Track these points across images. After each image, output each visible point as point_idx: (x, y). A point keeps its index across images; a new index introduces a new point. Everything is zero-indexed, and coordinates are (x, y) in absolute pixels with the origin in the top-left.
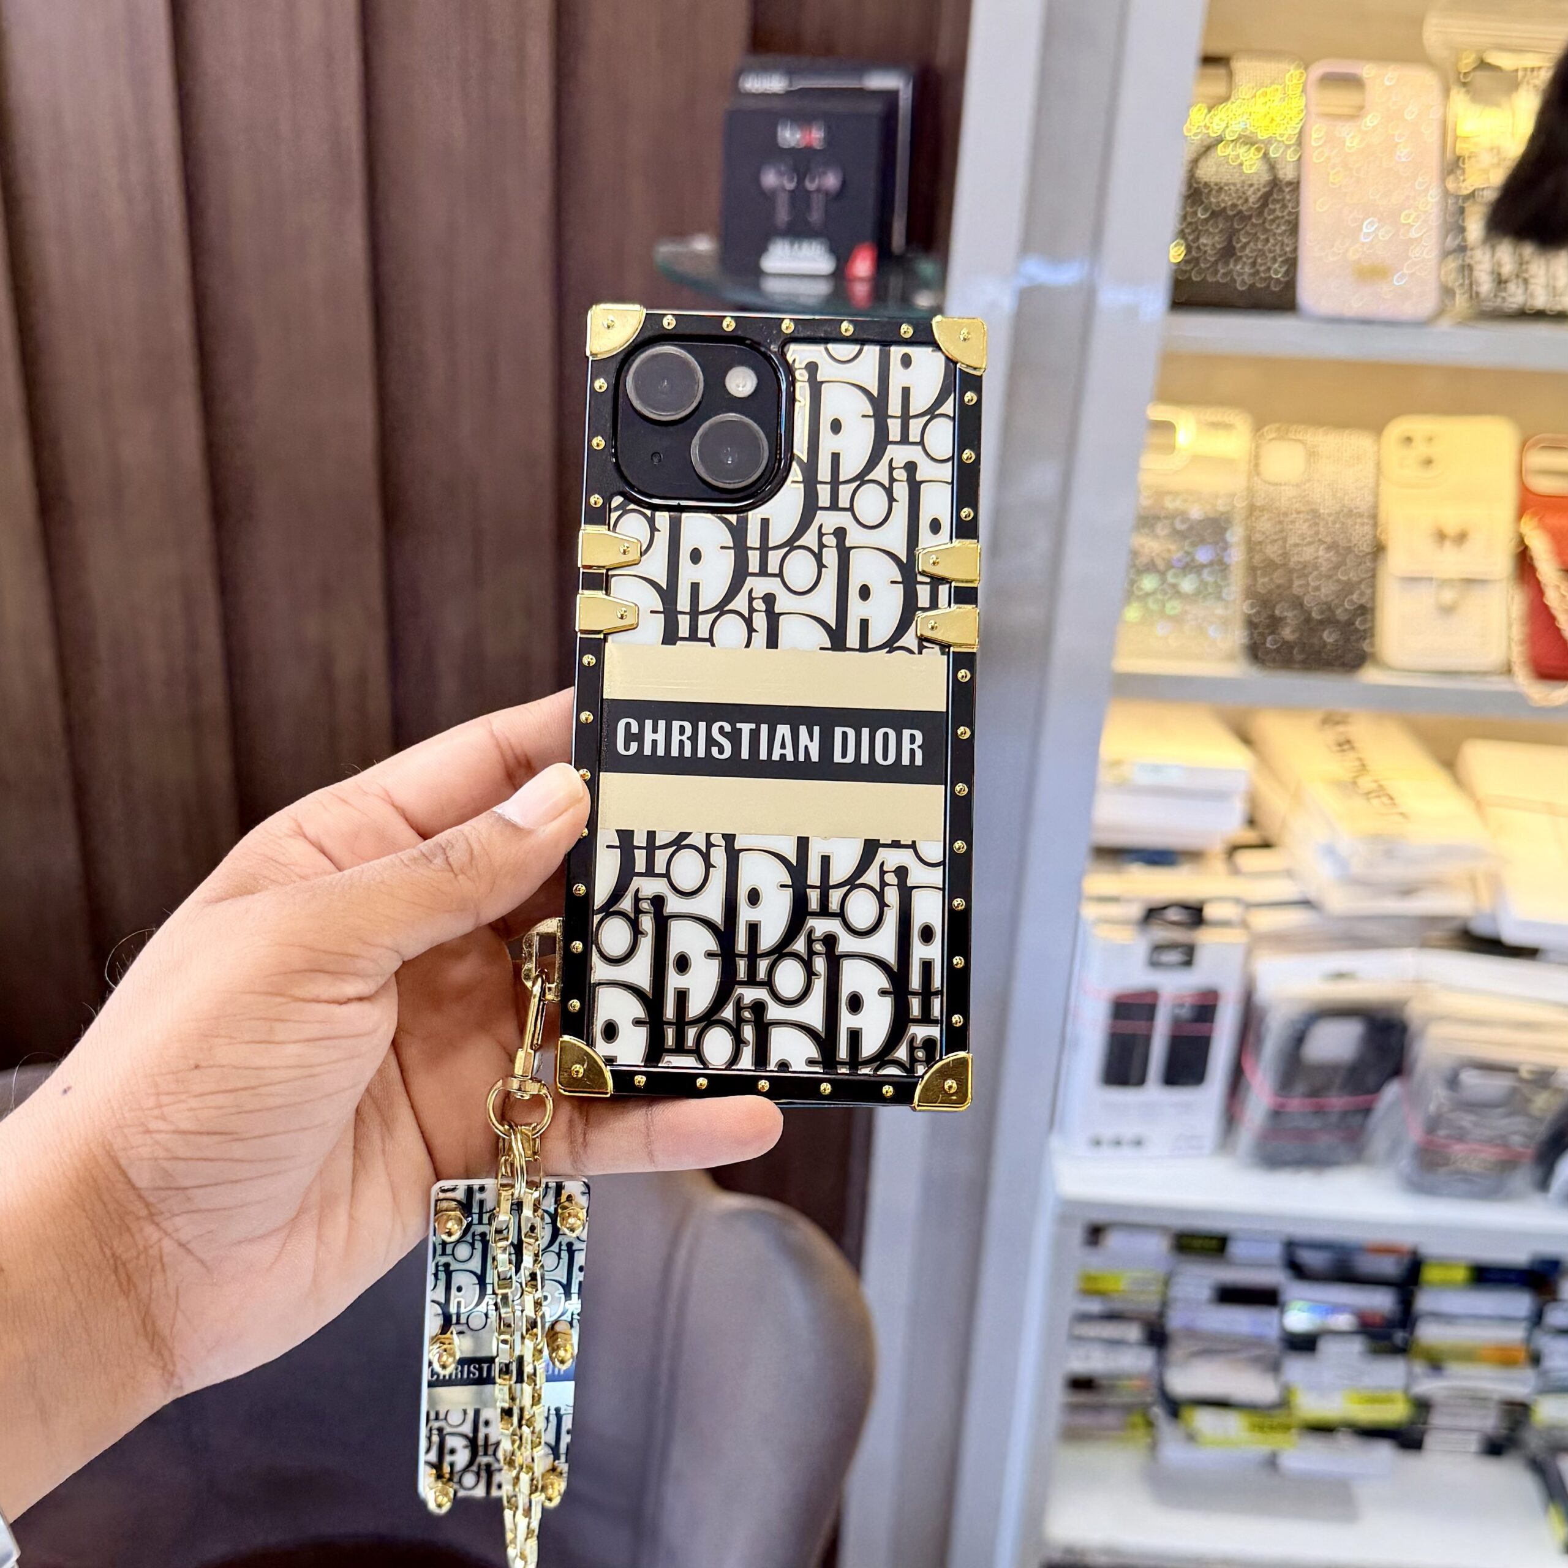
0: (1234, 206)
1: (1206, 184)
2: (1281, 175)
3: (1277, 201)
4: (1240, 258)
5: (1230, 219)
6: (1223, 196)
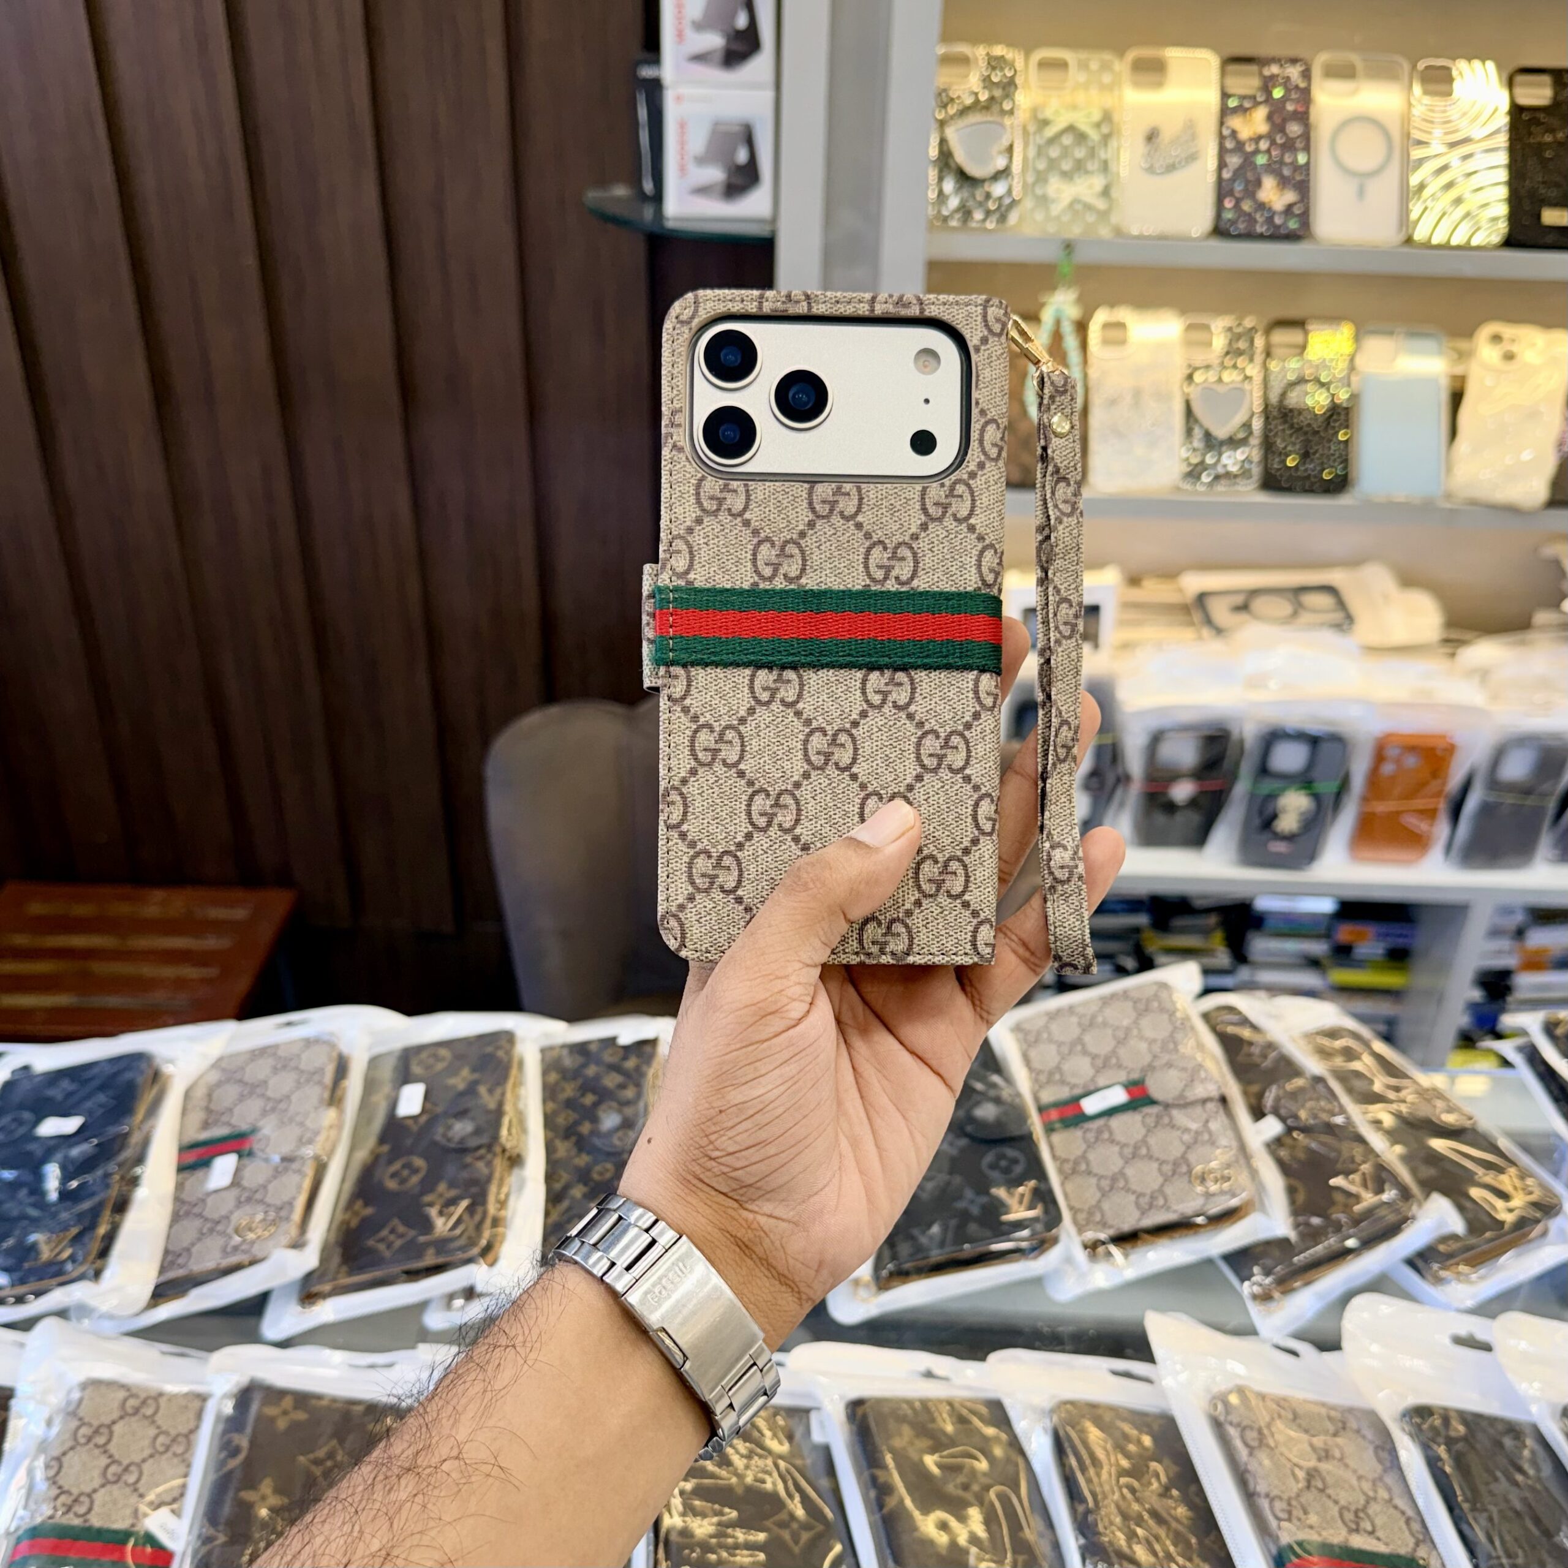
0: (1309, 425)
1: (1291, 410)
3: (1336, 421)
4: (1312, 461)
5: (1306, 433)
6: (1301, 418)
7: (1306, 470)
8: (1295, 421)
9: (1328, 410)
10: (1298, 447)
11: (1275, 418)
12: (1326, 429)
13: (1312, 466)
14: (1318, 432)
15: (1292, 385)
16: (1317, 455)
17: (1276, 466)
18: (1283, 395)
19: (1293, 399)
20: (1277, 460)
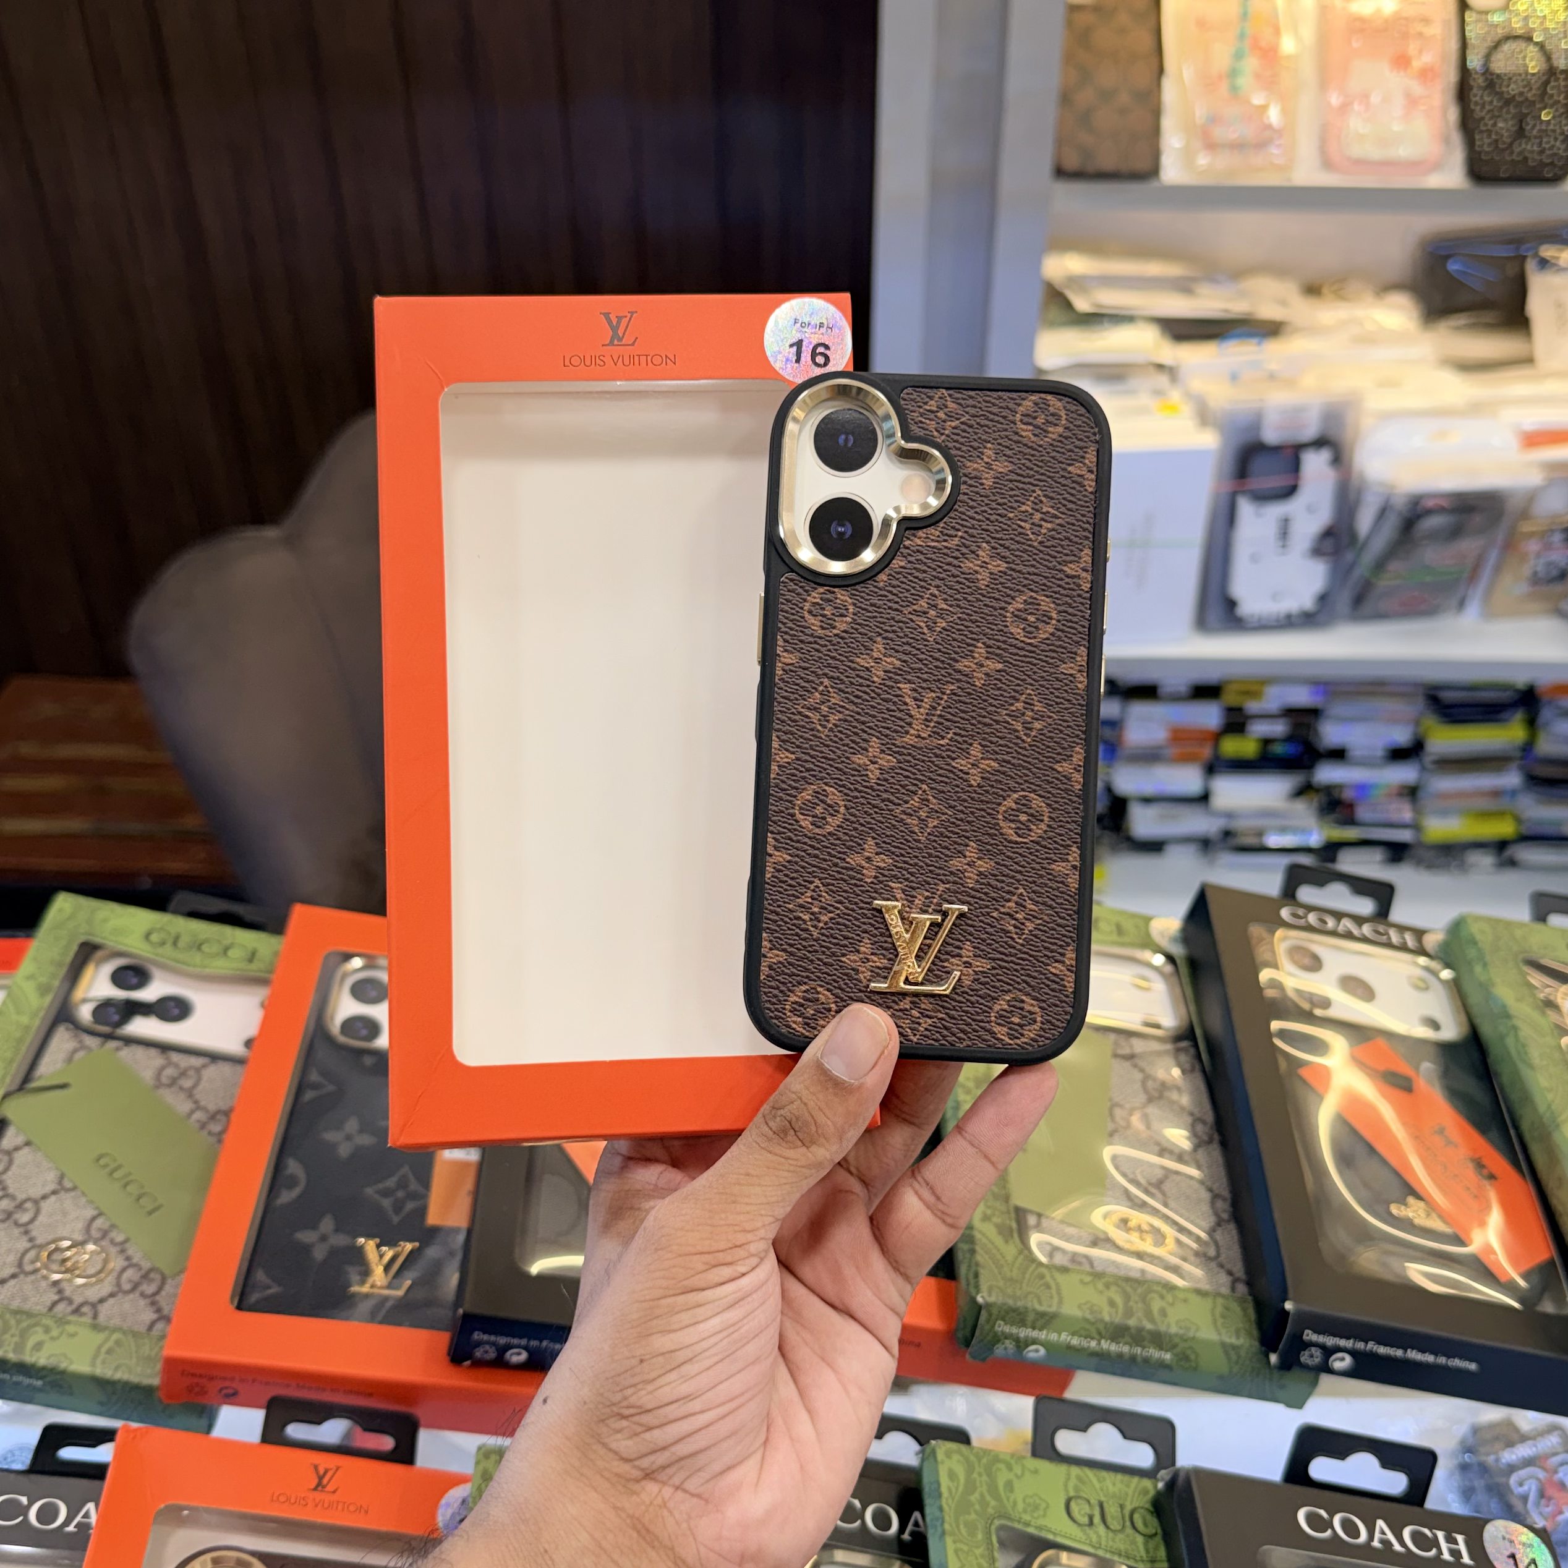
0: (1521, 94)
1: (1499, 76)
2: (1555, 64)
4: (1529, 139)
5: (1519, 104)
6: (1512, 86)
7: (1520, 153)
8: (1504, 89)
9: (1544, 74)
10: (1510, 123)
11: (1480, 87)
12: (1542, 100)
13: (1529, 147)
14: (1534, 102)
15: (1497, 45)
16: (1535, 132)
17: (1486, 148)
18: (1488, 57)
19: (1501, 64)
20: (1487, 141)
